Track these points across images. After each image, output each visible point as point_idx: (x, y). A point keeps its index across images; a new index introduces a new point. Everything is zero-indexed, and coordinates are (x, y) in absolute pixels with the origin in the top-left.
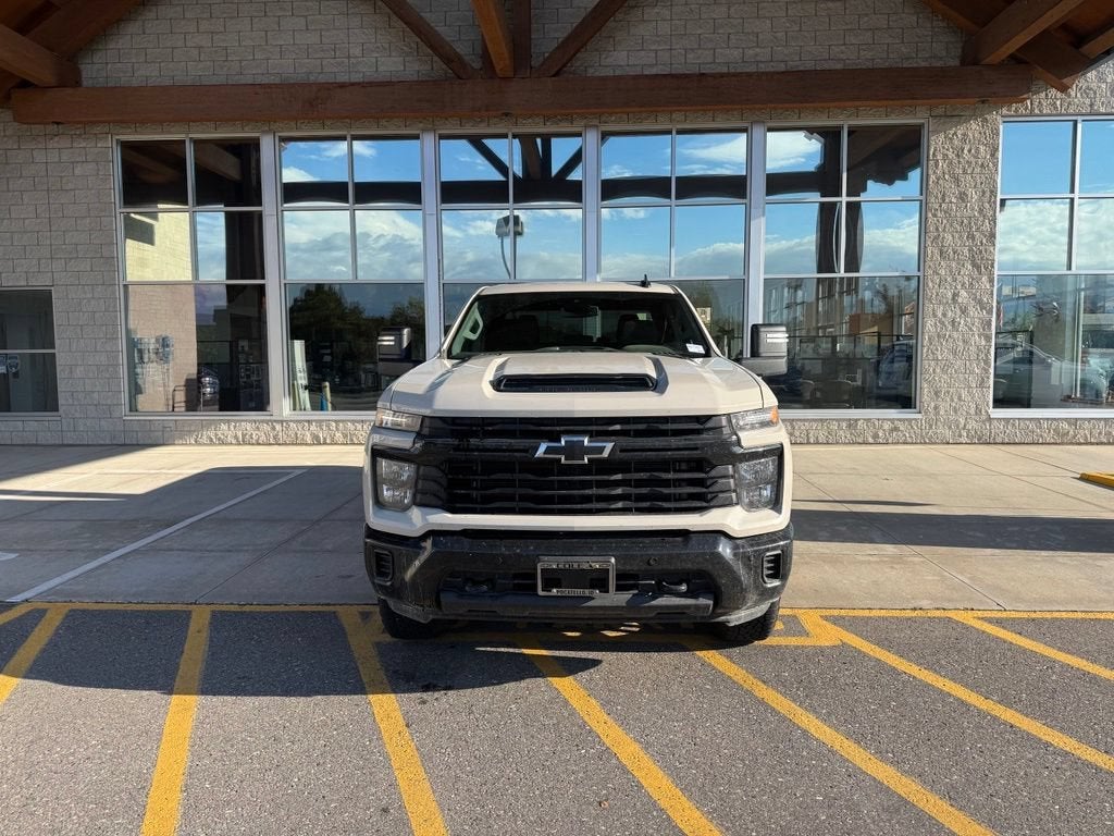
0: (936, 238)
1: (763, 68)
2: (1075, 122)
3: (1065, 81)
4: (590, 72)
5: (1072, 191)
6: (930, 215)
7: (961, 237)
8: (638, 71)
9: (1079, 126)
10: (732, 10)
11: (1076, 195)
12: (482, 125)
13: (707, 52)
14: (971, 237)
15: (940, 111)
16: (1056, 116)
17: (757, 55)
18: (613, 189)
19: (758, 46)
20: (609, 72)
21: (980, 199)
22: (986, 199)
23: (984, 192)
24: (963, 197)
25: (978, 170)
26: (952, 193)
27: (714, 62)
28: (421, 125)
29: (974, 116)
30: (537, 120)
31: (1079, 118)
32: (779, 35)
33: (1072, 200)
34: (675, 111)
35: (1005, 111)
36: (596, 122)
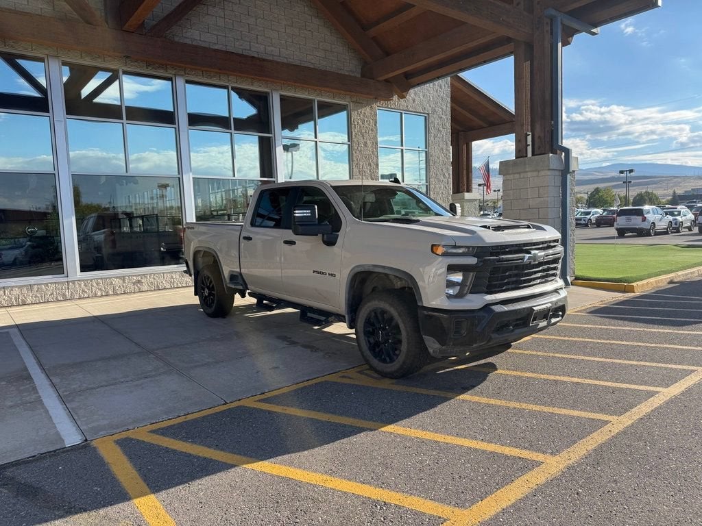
0: (357, 164)
1: (276, 59)
2: (401, 113)
3: (404, 94)
4: (176, 39)
5: (402, 146)
6: (354, 152)
7: (366, 164)
8: (206, 45)
9: (403, 115)
10: (258, 21)
11: (404, 148)
12: (100, 60)
13: (246, 43)
14: (370, 165)
15: (354, 99)
16: (396, 109)
17: (272, 51)
18: (196, 120)
19: (272, 46)
20: (188, 42)
21: (372, 147)
22: (374, 146)
23: (373, 143)
24: (365, 144)
25: (370, 132)
26: (362, 141)
27: (250, 50)
28: (47, 51)
29: (368, 104)
30: (141, 64)
31: (403, 112)
32: (283, 42)
33: (402, 150)
34: (231, 75)
35: (378, 104)
36: (182, 73)
